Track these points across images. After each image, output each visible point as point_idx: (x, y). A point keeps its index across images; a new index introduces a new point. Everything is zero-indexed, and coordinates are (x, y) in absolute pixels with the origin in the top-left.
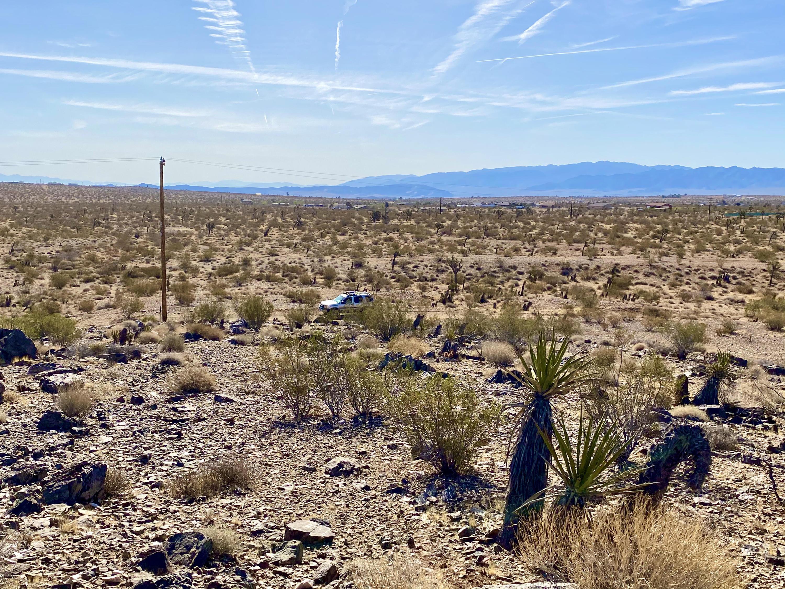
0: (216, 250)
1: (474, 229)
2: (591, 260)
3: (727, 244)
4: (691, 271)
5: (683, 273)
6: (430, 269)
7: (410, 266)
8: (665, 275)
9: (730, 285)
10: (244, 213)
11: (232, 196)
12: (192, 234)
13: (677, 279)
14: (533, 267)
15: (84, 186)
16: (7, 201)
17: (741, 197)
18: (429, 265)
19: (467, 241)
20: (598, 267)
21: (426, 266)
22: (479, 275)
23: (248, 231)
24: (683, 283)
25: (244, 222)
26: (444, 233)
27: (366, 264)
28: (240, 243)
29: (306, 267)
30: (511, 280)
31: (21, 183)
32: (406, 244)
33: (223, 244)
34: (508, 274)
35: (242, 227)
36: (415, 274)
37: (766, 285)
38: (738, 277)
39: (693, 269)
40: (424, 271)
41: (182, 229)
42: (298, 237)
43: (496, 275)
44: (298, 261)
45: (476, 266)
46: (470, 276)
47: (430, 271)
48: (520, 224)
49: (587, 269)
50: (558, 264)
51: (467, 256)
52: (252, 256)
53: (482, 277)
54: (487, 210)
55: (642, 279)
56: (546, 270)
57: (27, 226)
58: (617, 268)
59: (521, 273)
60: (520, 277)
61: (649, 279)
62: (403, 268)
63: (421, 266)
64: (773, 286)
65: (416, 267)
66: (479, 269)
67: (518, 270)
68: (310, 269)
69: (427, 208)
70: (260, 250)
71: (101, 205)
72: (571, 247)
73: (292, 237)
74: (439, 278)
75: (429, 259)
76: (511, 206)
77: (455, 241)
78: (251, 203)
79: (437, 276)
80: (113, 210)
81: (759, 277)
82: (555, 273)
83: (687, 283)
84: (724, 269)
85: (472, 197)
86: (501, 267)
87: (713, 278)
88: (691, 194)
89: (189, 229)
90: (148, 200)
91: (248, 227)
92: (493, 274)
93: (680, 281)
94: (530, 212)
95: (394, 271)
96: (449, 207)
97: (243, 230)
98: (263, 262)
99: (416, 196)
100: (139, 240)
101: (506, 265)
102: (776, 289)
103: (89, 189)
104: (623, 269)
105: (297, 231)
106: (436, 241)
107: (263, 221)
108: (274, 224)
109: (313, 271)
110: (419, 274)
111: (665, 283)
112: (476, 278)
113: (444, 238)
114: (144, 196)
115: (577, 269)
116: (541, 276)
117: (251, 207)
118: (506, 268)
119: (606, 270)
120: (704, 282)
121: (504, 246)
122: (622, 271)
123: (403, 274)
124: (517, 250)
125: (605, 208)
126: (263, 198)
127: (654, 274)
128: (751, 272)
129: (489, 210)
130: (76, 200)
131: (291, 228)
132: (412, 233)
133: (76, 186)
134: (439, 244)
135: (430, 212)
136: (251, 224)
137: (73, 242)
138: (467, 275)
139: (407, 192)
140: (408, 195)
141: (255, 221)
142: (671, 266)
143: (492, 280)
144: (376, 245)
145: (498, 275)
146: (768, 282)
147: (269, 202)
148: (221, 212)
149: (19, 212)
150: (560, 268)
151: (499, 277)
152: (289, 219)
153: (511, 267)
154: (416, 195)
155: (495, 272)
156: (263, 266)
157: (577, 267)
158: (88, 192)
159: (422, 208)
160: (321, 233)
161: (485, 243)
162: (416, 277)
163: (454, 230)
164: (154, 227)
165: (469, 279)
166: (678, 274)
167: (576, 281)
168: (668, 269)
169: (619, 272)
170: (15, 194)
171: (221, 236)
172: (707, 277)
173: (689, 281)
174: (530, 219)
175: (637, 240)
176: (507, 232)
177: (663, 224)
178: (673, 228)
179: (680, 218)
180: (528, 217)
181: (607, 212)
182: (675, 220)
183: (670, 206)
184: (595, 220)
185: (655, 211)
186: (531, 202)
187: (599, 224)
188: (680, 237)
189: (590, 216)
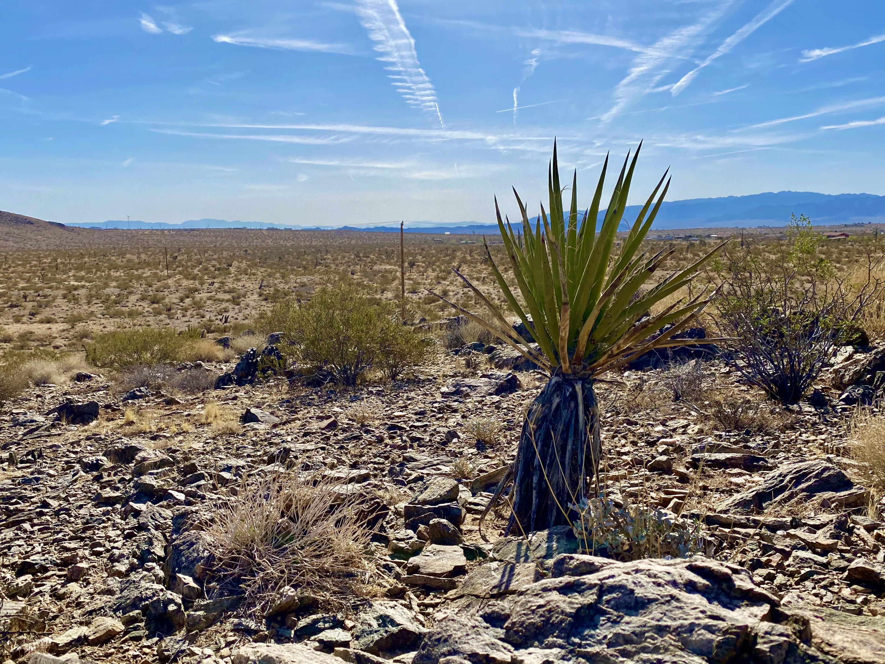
0: (419, 284)
10: (437, 252)
11: (424, 236)
12: (396, 271)
15: (297, 230)
16: (235, 245)
23: (443, 268)
25: (438, 260)
28: (438, 277)
29: (493, 296)
31: (244, 229)
33: (423, 279)
35: (438, 264)
41: (388, 267)
42: (485, 272)
44: (486, 291)
48: (689, 256)
52: (448, 288)
54: (662, 243)
57: (262, 267)
68: (496, 298)
70: (455, 283)
71: (314, 247)
73: (480, 272)
76: (687, 238)
78: (442, 242)
80: (327, 251)
88: (875, 223)
89: (392, 267)
90: (353, 242)
91: (442, 264)
94: (703, 243)
97: (438, 266)
98: (458, 293)
100: (355, 277)
103: (301, 233)
105: (484, 267)
107: (454, 258)
108: (463, 261)
109: (499, 299)
114: (349, 238)
117: (442, 245)
125: (779, 239)
126: (452, 236)
129: (664, 243)
130: (292, 243)
131: (479, 264)
133: (290, 230)
136: (444, 262)
137: (305, 279)
141: (447, 258)
147: (457, 241)
148: (417, 251)
149: (249, 254)
152: (476, 256)
156: (459, 296)
158: (301, 235)
160: (505, 268)
164: (364, 266)
170: (241, 238)
171: (420, 272)
174: (701, 251)
175: (796, 269)
176: (675, 263)
177: (828, 254)
178: (836, 257)
179: (851, 247)
180: (698, 249)
181: (781, 242)
182: (842, 250)
183: (847, 236)
184: (764, 251)
185: (829, 240)
186: (707, 234)
187: (767, 254)
188: (838, 265)
189: (761, 247)
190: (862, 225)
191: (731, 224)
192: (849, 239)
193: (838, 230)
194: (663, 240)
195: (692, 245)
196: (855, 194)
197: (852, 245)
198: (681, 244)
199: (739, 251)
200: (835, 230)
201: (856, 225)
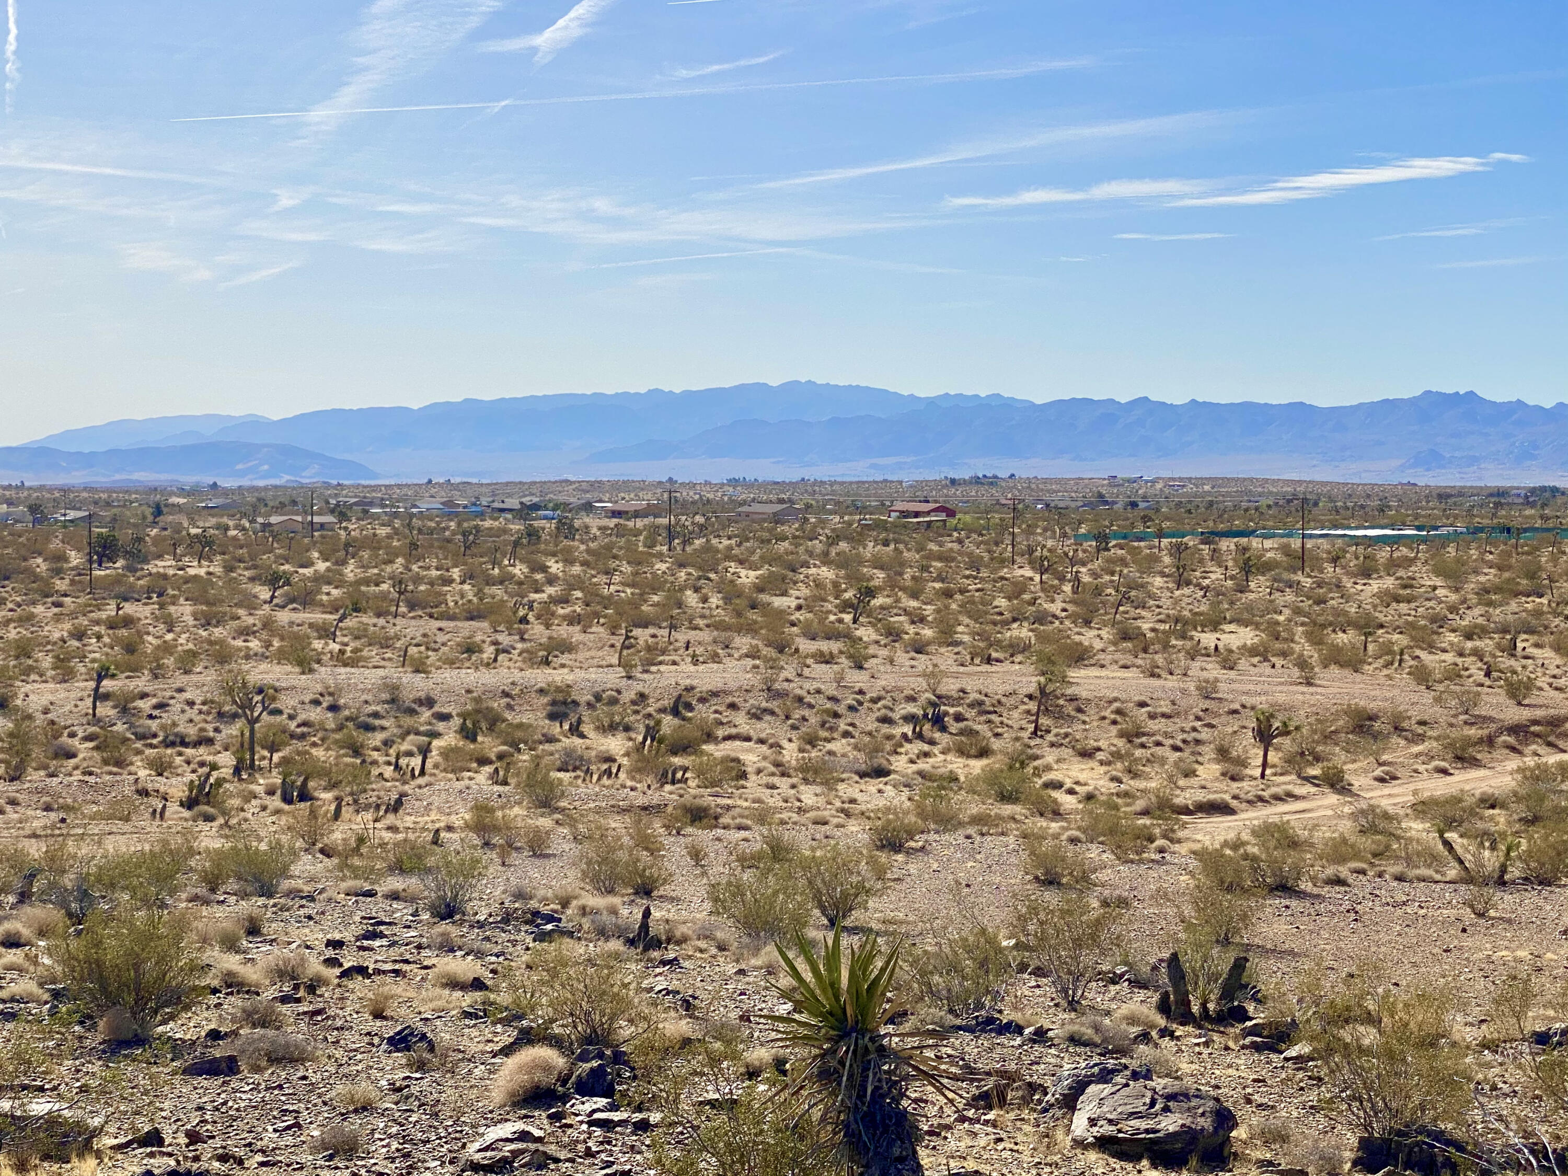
1: (384, 587)
2: (629, 678)
3: (1015, 625)
4: (861, 703)
5: (841, 709)
6: (200, 712)
7: (145, 705)
8: (797, 714)
9: (946, 735)
13: (823, 725)
14: (478, 700)
17: (1153, 482)
18: (199, 700)
19: (347, 622)
20: (642, 696)
21: (191, 704)
22: (330, 725)
24: (835, 735)
26: (293, 601)
27: (19, 702)
30: (411, 737)
32: (169, 637)
34: (408, 721)
36: (154, 725)
37: (1025, 735)
38: (967, 716)
39: (868, 697)
40: (182, 719)
43: (377, 722)
45: (327, 701)
46: (305, 729)
47: (197, 718)
48: (519, 570)
49: (613, 701)
50: (541, 691)
51: (313, 670)
53: (340, 728)
54: (453, 525)
55: (742, 723)
56: (510, 707)
58: (688, 698)
59: (444, 717)
60: (441, 726)
61: (759, 725)
62: (124, 710)
63: (177, 704)
64: (1042, 737)
65: (161, 706)
66: (333, 708)
67: (436, 709)
69: (275, 519)
72: (612, 640)
74: (218, 737)
75: (203, 682)
76: (526, 511)
77: (311, 625)
79: (216, 730)
81: (1016, 714)
82: (532, 715)
83: (846, 735)
84: (939, 697)
85: (430, 481)
86: (393, 701)
87: (909, 718)
88: (1024, 476)
92: (371, 720)
93: (831, 729)
94: (566, 529)
95: (95, 719)
96: (344, 516)
99: (263, 477)
101: (408, 696)
102: (1046, 744)
104: (702, 700)
106: (259, 625)
110: (163, 727)
111: (794, 735)
112: (320, 735)
113: (284, 617)
115: (589, 704)
116: (494, 721)
118: (407, 704)
119: (659, 705)
120: (886, 729)
121: (440, 638)
122: (699, 706)
123: (120, 727)
124: (470, 650)
125: (777, 519)
127: (772, 713)
128: (999, 702)
129: (458, 524)
132: (197, 601)
134: (264, 635)
135: (276, 534)
138: (299, 726)
139: (240, 467)
140: (243, 473)
142: (818, 692)
143: (360, 737)
144: (80, 639)
145: (384, 723)
146: (1031, 727)
150: (545, 700)
151: (383, 728)
153: (420, 702)
154: (266, 476)
155: (376, 715)
157: (590, 698)
159: (262, 520)
161: (392, 631)
162: (155, 736)
163: (325, 589)
165: (301, 737)
166: (827, 711)
167: (582, 736)
168: (808, 699)
169: (689, 707)
172: (896, 716)
173: (850, 729)
174: (554, 555)
175: (800, 616)
176: (470, 594)
177: (894, 567)
178: (913, 578)
179: (956, 546)
180: (551, 547)
181: (779, 529)
182: (931, 556)
183: (951, 513)
184: (728, 557)
185: (905, 526)
186: (586, 498)
187: (733, 567)
188: (913, 604)
189: (724, 543)
190: (993, 481)
192: (953, 522)
193: (932, 495)
194: (457, 514)
195: (533, 534)
196: (977, 396)
197: (960, 541)
198: (505, 531)
199: (660, 556)
200: (920, 495)
201: (977, 481)
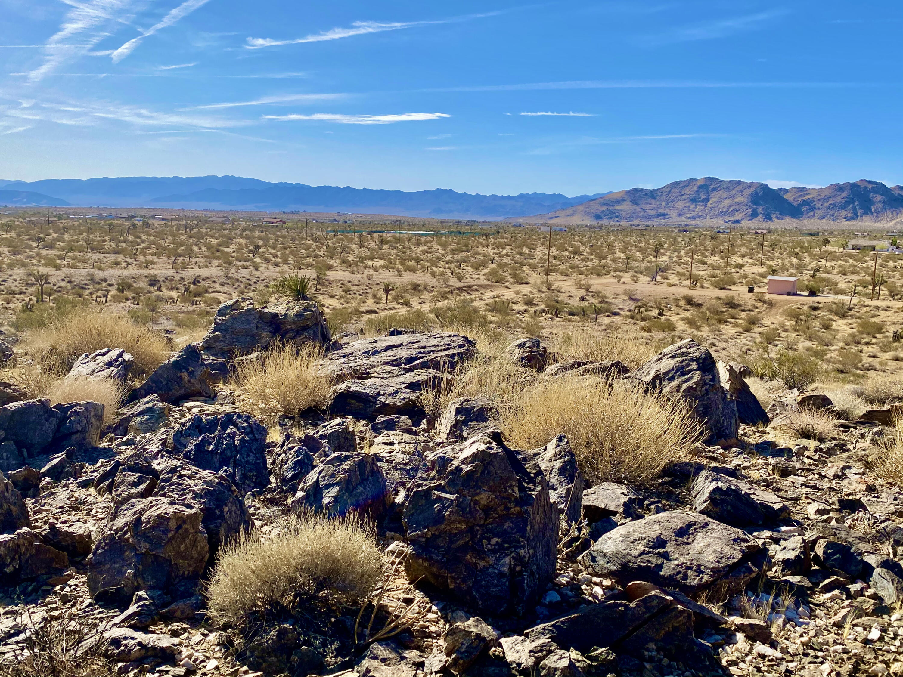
1: (81, 243)
2: (177, 272)
3: (308, 258)
4: (258, 281)
5: (252, 283)
6: (19, 283)
8: (237, 284)
13: (246, 288)
14: (123, 279)
17: (352, 215)
18: (18, 279)
19: (69, 254)
20: (182, 278)
21: (16, 280)
22: (69, 287)
26: (46, 247)
30: (100, 292)
34: (98, 286)
39: (260, 279)
40: (13, 285)
43: (86, 287)
45: (67, 279)
46: (60, 289)
47: (18, 285)
48: (131, 238)
49: (172, 280)
50: (146, 276)
51: (60, 270)
53: (73, 288)
54: (103, 222)
55: (218, 287)
56: (135, 282)
58: (198, 279)
59: (111, 285)
60: (110, 288)
61: (224, 288)
63: (10, 281)
65: (4, 281)
66: (70, 282)
67: (108, 282)
69: (33, 219)
72: (169, 261)
74: (27, 292)
75: (19, 273)
76: (130, 218)
77: (55, 255)
79: (26, 289)
82: (143, 284)
83: (254, 291)
86: (92, 280)
88: (309, 212)
92: (84, 286)
93: (249, 289)
94: (146, 224)
96: (60, 218)
101: (97, 278)
104: (203, 280)
106: (35, 255)
110: (6, 288)
111: (236, 291)
112: (66, 291)
113: (44, 252)
115: (163, 281)
116: (129, 286)
118: (97, 281)
119: (188, 281)
121: (105, 260)
122: (202, 282)
124: (117, 264)
125: (223, 223)
127: (228, 284)
129: (105, 222)
132: (8, 246)
134: (37, 258)
135: (35, 224)
138: (57, 288)
139: (14, 200)
140: (15, 202)
142: (244, 277)
143: (81, 291)
145: (89, 287)
150: (147, 279)
151: (89, 289)
153: (102, 280)
154: (25, 203)
155: (86, 284)
157: (163, 279)
159: (27, 219)
161: (87, 257)
162: (3, 291)
163: (58, 243)
165: (59, 292)
166: (247, 283)
167: (162, 291)
168: (240, 279)
169: (199, 282)
172: (270, 285)
174: (143, 233)
175: (235, 254)
176: (114, 246)
177: (266, 240)
178: (273, 243)
179: (286, 233)
180: (141, 230)
181: (224, 226)
182: (278, 236)
183: (284, 223)
184: (207, 235)
185: (268, 226)
186: (152, 214)
187: (209, 238)
188: (273, 251)
189: (205, 230)
190: (298, 213)
191: (177, 205)
192: (285, 225)
193: (278, 217)
194: (104, 219)
195: (134, 226)
197: (288, 232)
198: (123, 225)
199: (182, 234)
200: (273, 217)
201: (292, 213)
